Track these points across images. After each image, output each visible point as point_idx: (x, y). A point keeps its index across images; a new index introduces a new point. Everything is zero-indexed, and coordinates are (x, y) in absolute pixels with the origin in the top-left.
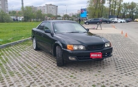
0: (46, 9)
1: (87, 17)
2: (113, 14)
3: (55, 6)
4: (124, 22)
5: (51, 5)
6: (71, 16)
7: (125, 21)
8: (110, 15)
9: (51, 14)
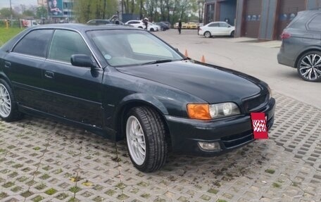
1: (66, 16)
2: (130, 12)
4: (157, 30)
7: (159, 27)
8: (124, 12)
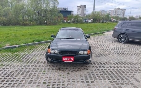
0: (114, 12)
3: (123, 9)
5: (119, 8)
6: (138, 18)
9: (118, 17)
